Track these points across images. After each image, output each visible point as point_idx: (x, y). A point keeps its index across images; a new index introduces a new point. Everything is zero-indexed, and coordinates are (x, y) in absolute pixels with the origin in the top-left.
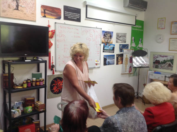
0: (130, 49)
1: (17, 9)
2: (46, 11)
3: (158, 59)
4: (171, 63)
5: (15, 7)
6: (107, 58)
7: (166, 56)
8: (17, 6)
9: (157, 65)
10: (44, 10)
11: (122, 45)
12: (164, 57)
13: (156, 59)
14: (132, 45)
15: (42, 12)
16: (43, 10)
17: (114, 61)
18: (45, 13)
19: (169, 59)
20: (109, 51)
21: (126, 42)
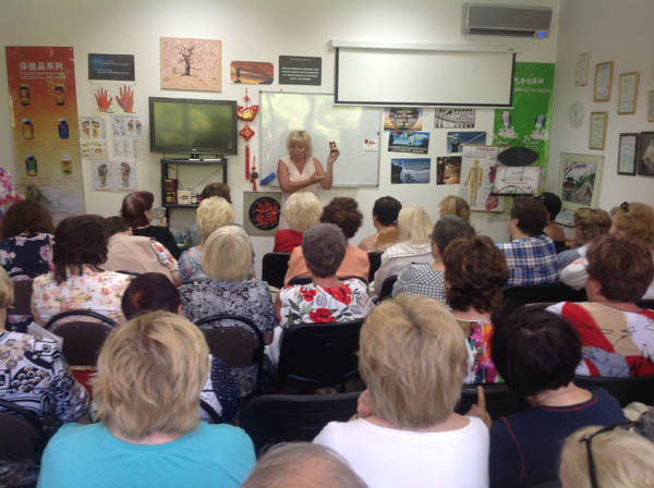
1: (188, 74)
2: (241, 72)
3: (571, 174)
4: (591, 184)
5: (184, 71)
6: (402, 166)
8: (188, 69)
9: (569, 190)
10: (238, 70)
12: (581, 169)
13: (568, 175)
15: (232, 75)
16: (235, 71)
17: (429, 174)
18: (238, 75)
19: (589, 173)
20: (411, 148)
21: (473, 126)
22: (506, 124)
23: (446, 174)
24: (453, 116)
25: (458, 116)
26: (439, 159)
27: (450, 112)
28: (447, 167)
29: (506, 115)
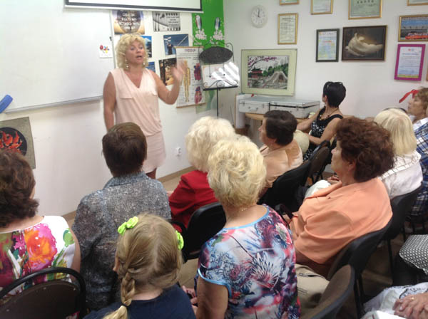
0: (194, 45)
3: (257, 66)
4: (284, 72)
7: (273, 58)
9: (256, 79)
11: (170, 38)
12: (270, 61)
13: (253, 67)
14: (196, 36)
19: (279, 64)
21: (180, 29)
22: (199, 27)
23: (167, 76)
24: (166, 20)
25: (169, 20)
26: (160, 62)
27: (163, 16)
28: (166, 69)
29: (198, 18)
